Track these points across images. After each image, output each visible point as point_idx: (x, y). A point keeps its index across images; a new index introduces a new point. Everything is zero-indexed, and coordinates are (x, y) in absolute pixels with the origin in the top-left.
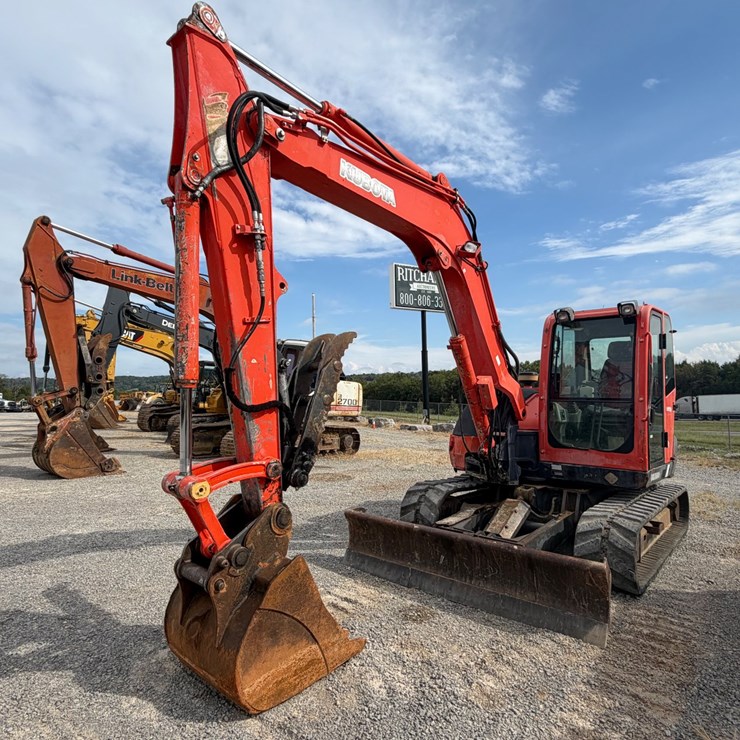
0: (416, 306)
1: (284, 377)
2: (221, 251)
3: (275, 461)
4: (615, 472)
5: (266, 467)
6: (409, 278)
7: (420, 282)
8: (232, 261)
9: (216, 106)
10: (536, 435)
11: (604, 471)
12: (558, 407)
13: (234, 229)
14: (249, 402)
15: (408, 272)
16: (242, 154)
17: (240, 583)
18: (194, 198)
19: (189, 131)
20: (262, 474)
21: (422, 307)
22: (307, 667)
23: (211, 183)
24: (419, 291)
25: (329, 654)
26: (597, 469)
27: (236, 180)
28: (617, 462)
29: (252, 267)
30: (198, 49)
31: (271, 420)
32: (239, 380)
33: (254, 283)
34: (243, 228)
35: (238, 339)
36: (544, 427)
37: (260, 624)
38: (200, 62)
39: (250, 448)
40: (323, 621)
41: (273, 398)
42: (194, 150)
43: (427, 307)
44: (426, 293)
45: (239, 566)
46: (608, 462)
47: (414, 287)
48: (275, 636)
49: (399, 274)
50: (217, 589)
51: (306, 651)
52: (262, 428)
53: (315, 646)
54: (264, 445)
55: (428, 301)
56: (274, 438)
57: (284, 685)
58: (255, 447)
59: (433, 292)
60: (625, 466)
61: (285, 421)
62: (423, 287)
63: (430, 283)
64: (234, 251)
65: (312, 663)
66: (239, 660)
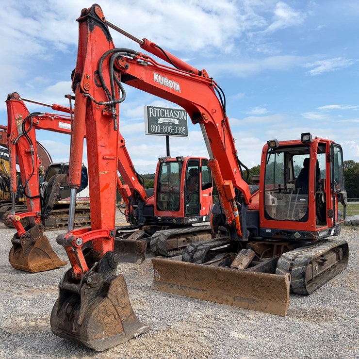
0: (162, 133)
1: (41, 189)
2: (22, 156)
3: (39, 212)
4: (175, 218)
5: (36, 213)
6: (157, 115)
7: (164, 117)
8: (25, 159)
9: (20, 118)
10: (153, 206)
11: (172, 218)
12: (162, 195)
13: (25, 150)
14: (31, 196)
15: (157, 110)
16: (26, 130)
17: (29, 242)
18: (14, 144)
19: (12, 128)
20: (35, 215)
21: (166, 133)
22: (48, 265)
23: (19, 139)
24: (164, 124)
25: (55, 263)
26: (170, 218)
27: (25, 137)
28: (175, 214)
29: (30, 160)
30: (14, 105)
31: (38, 201)
32: (28, 190)
33: (31, 164)
34: (28, 150)
35: (27, 179)
36: (155, 203)
37: (34, 251)
38: (14, 108)
39: (31, 208)
40: (52, 254)
41: (38, 195)
42: (13, 132)
43: (169, 133)
44: (168, 124)
45: (28, 238)
46: (173, 215)
47: (161, 120)
48: (38, 254)
49: (150, 112)
50: (23, 243)
51: (47, 261)
52: (35, 203)
53: (50, 260)
54: (35, 208)
55: (170, 129)
56: (38, 206)
57: (41, 267)
58: (33, 208)
59: (173, 123)
60: (178, 216)
61: (42, 201)
62: (166, 120)
63: (171, 117)
64: (25, 156)
65: (49, 264)
66: (28, 258)
